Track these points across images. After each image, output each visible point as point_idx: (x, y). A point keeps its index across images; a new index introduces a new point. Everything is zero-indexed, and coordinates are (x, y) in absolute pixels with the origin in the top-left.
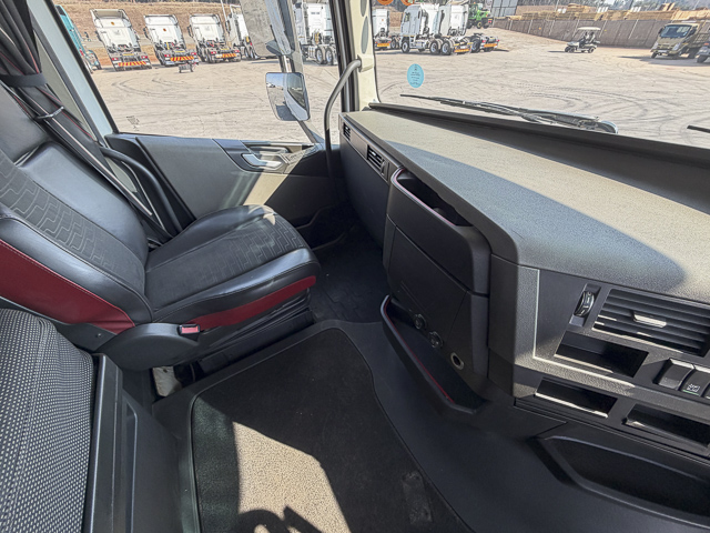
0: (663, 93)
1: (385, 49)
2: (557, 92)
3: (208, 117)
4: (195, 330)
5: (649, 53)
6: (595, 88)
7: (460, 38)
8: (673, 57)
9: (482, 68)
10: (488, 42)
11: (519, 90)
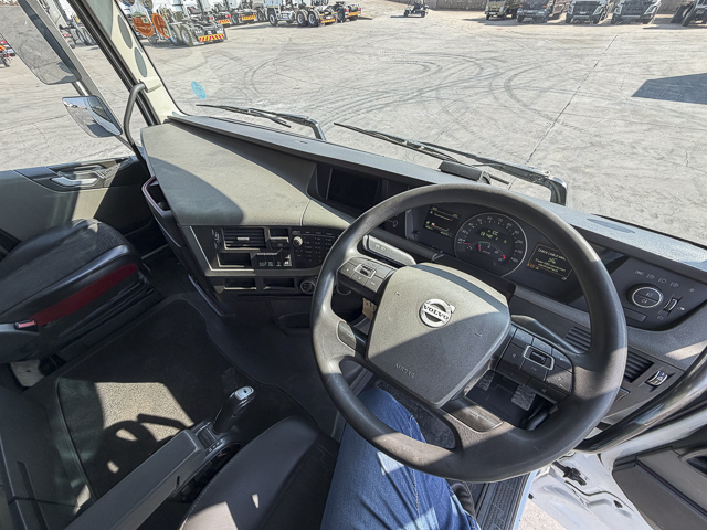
0: (495, 52)
1: (251, 22)
2: (416, 58)
3: (47, 124)
4: (33, 323)
5: (482, 15)
6: (446, 51)
7: (324, 8)
8: (502, 18)
9: (350, 38)
10: (350, 10)
11: (384, 59)
